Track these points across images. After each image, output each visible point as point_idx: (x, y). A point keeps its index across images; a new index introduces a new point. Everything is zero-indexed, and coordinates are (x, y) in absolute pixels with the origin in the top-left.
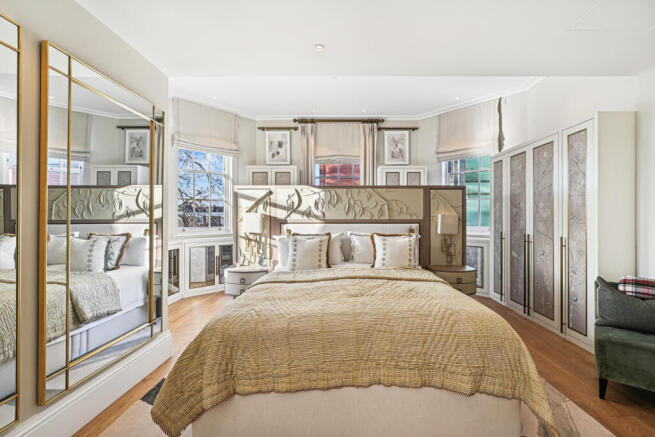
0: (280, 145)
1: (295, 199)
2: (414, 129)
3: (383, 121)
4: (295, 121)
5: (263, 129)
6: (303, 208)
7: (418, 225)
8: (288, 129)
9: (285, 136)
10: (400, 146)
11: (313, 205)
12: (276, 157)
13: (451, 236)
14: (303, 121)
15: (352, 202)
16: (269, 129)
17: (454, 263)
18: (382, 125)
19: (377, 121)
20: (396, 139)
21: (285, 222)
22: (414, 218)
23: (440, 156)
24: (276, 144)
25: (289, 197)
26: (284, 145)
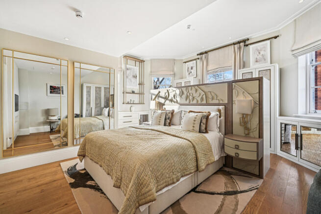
0: (192, 68)
1: (167, 94)
2: (276, 37)
3: (248, 39)
4: (198, 55)
5: (185, 62)
6: (170, 98)
7: (224, 106)
8: (195, 60)
9: (193, 63)
10: (262, 53)
11: (173, 96)
12: (190, 74)
13: (247, 115)
14: (201, 54)
15: (188, 94)
16: (187, 62)
17: (251, 135)
18: (247, 43)
19: (244, 41)
20: (259, 48)
21: (164, 105)
22: (221, 102)
23: (294, 52)
24: (190, 68)
25: (165, 93)
26: (193, 68)
